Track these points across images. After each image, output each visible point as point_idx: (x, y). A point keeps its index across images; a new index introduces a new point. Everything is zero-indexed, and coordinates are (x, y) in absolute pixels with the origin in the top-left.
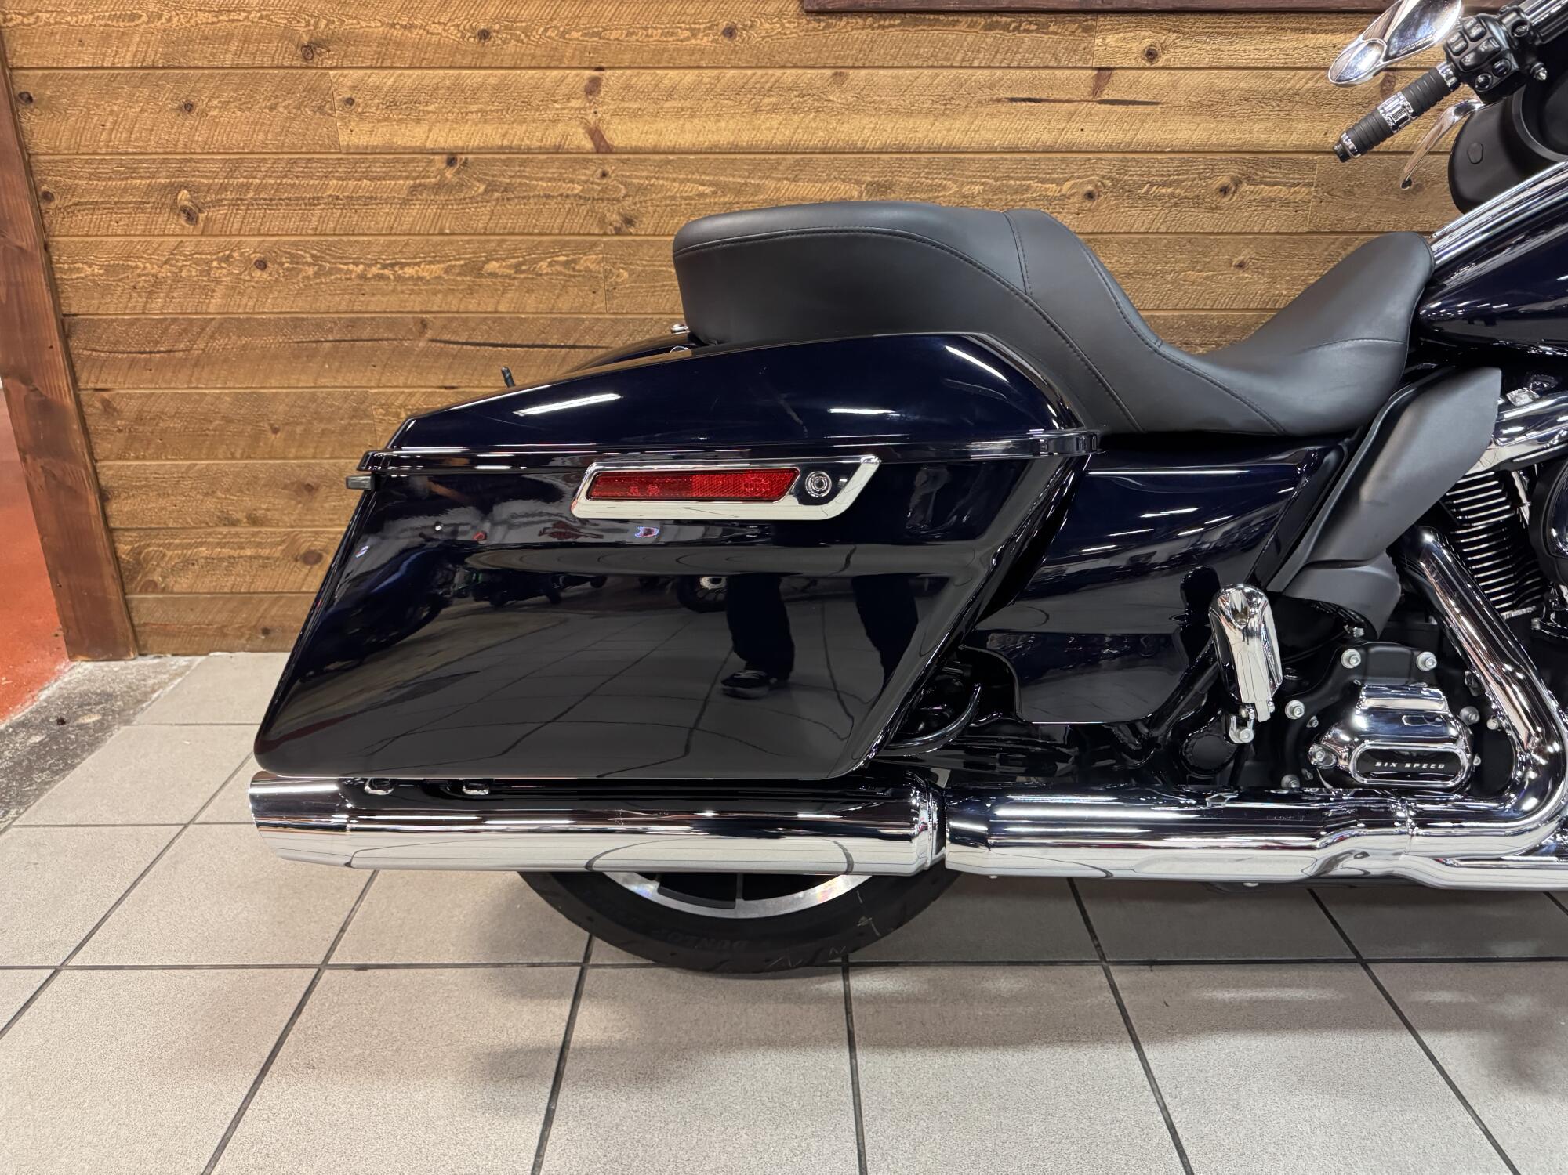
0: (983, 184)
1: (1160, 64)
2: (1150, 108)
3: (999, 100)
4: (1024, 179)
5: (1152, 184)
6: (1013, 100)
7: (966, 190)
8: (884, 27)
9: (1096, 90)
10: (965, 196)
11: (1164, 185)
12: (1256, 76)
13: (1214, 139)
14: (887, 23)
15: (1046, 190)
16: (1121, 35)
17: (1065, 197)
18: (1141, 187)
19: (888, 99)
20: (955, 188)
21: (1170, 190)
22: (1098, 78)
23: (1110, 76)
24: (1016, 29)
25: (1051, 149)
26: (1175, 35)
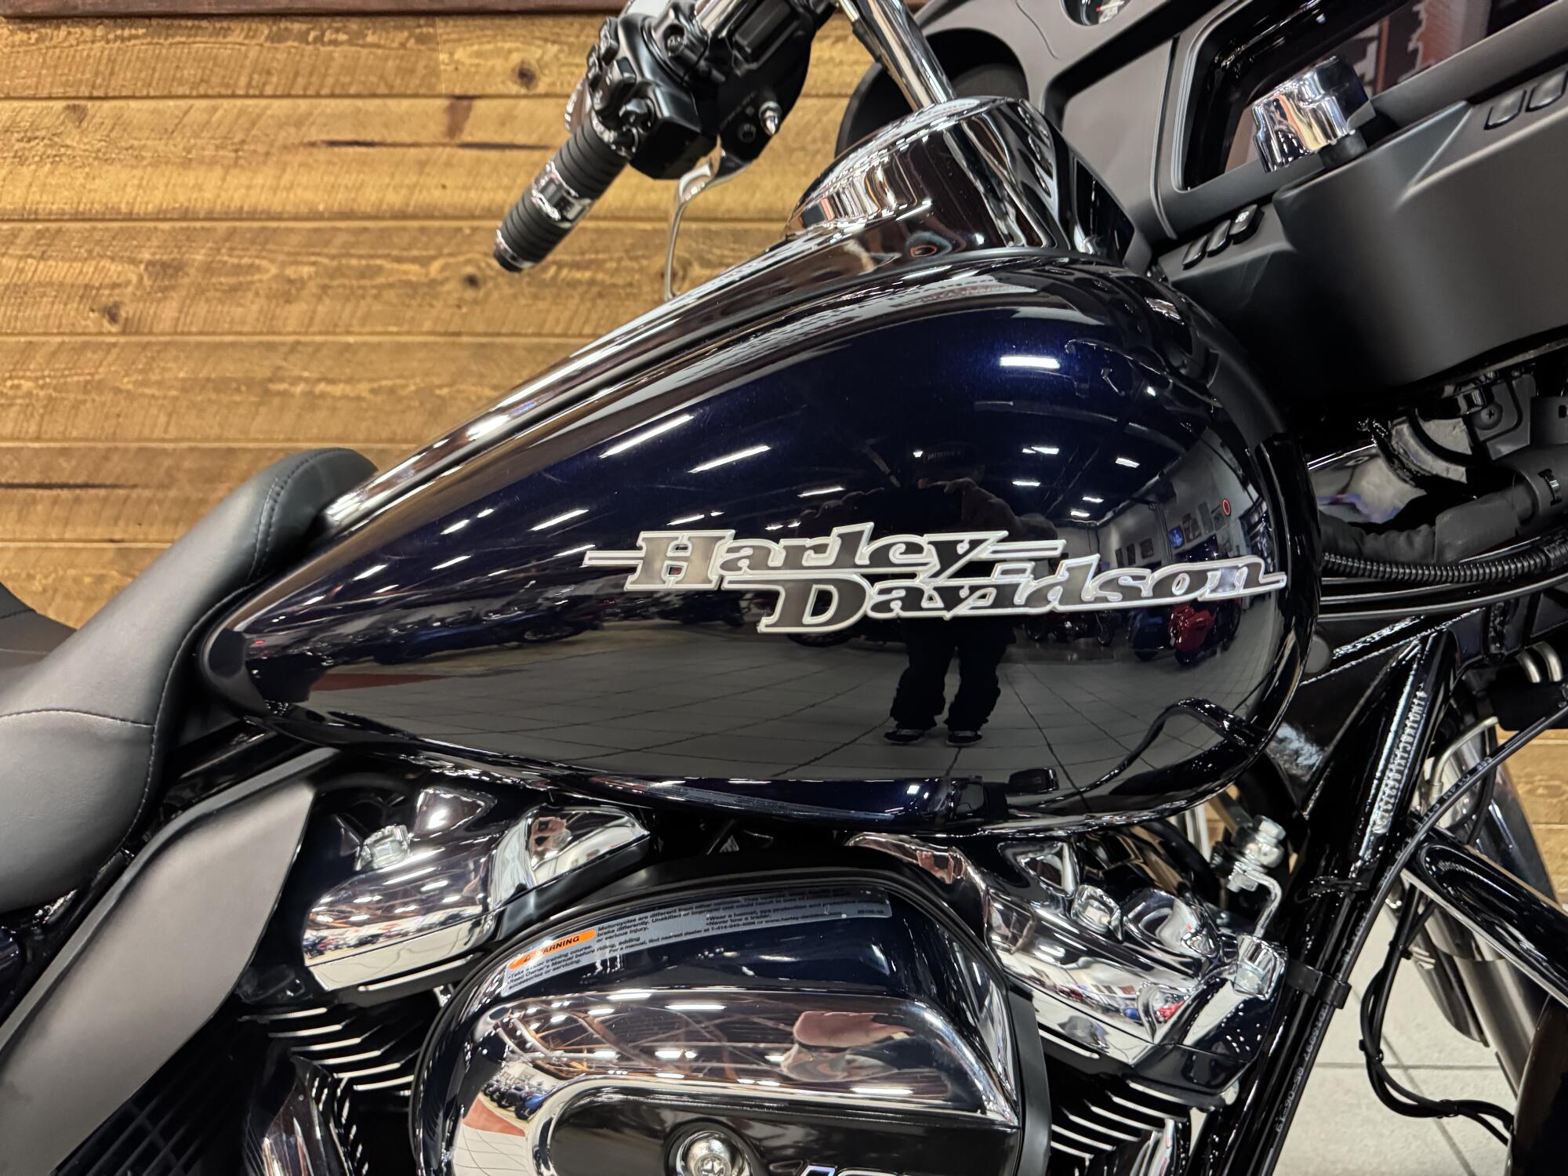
0: (314, 264)
1: (542, 87)
2: (537, 155)
3: (312, 145)
4: (372, 257)
5: (559, 266)
6: (333, 144)
7: (290, 272)
8: (123, 39)
9: (454, 129)
10: (290, 281)
11: (576, 266)
13: (641, 201)
14: (127, 33)
15: (406, 273)
16: (476, 47)
17: (433, 283)
19: (149, 143)
20: (274, 270)
21: (587, 275)
22: (451, 110)
23: (469, 109)
24: (317, 40)
25: (401, 215)
26: (556, 48)
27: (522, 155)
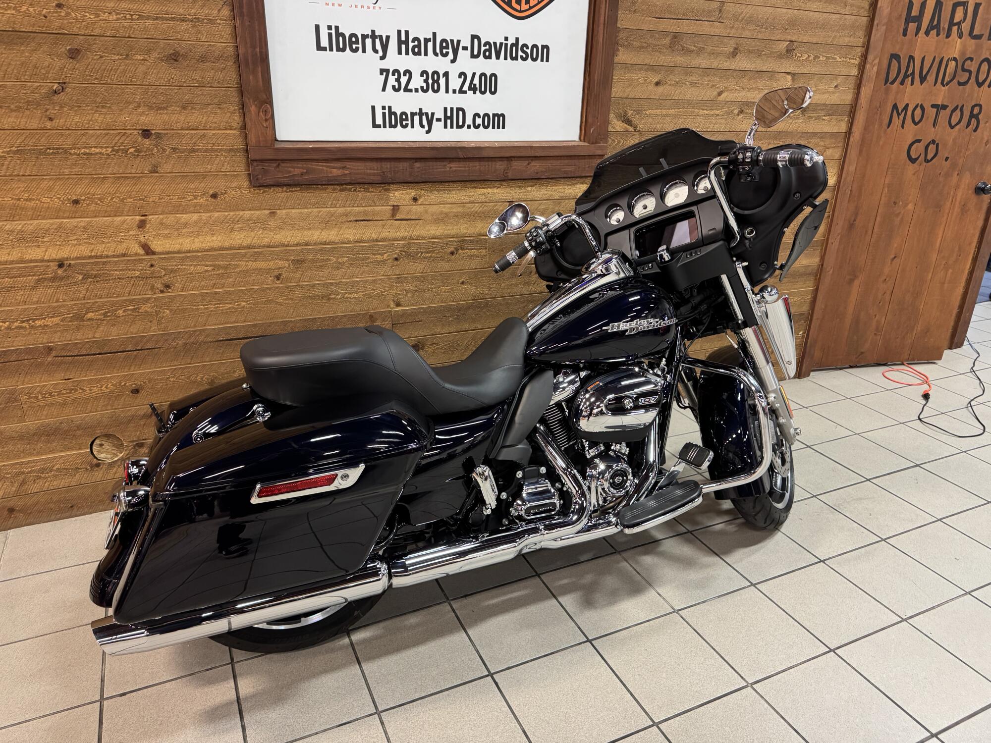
0: (347, 257)
1: (419, 202)
2: (417, 221)
3: (350, 221)
4: (366, 254)
5: (422, 253)
6: (357, 221)
7: (340, 260)
8: (292, 191)
9: (393, 215)
10: (340, 263)
11: (427, 252)
12: (459, 206)
13: (446, 233)
14: (293, 189)
15: (376, 258)
16: (401, 192)
17: (385, 261)
18: (417, 254)
19: (298, 223)
20: (335, 260)
21: (430, 255)
22: (393, 209)
23: (398, 209)
24: (354, 191)
25: (376, 241)
26: (424, 191)
27: (413, 222)
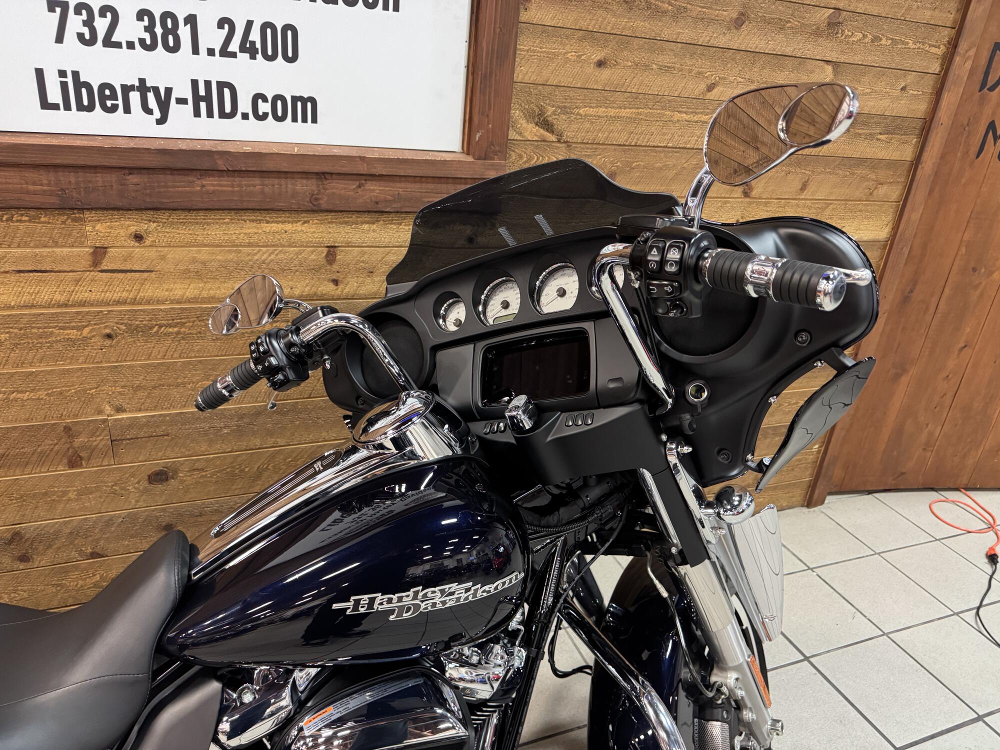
0: (7, 333)
1: (148, 243)
2: (146, 275)
3: (7, 272)
4: (47, 328)
5: (161, 326)
6: (19, 272)
9: (96, 263)
11: (170, 326)
12: (229, 251)
13: (205, 294)
15: (68, 334)
16: (108, 224)
17: (85, 338)
18: (151, 328)
21: (176, 329)
22: (94, 254)
23: (105, 253)
24: (7, 220)
25: (66, 305)
26: (155, 224)
27: (138, 275)
